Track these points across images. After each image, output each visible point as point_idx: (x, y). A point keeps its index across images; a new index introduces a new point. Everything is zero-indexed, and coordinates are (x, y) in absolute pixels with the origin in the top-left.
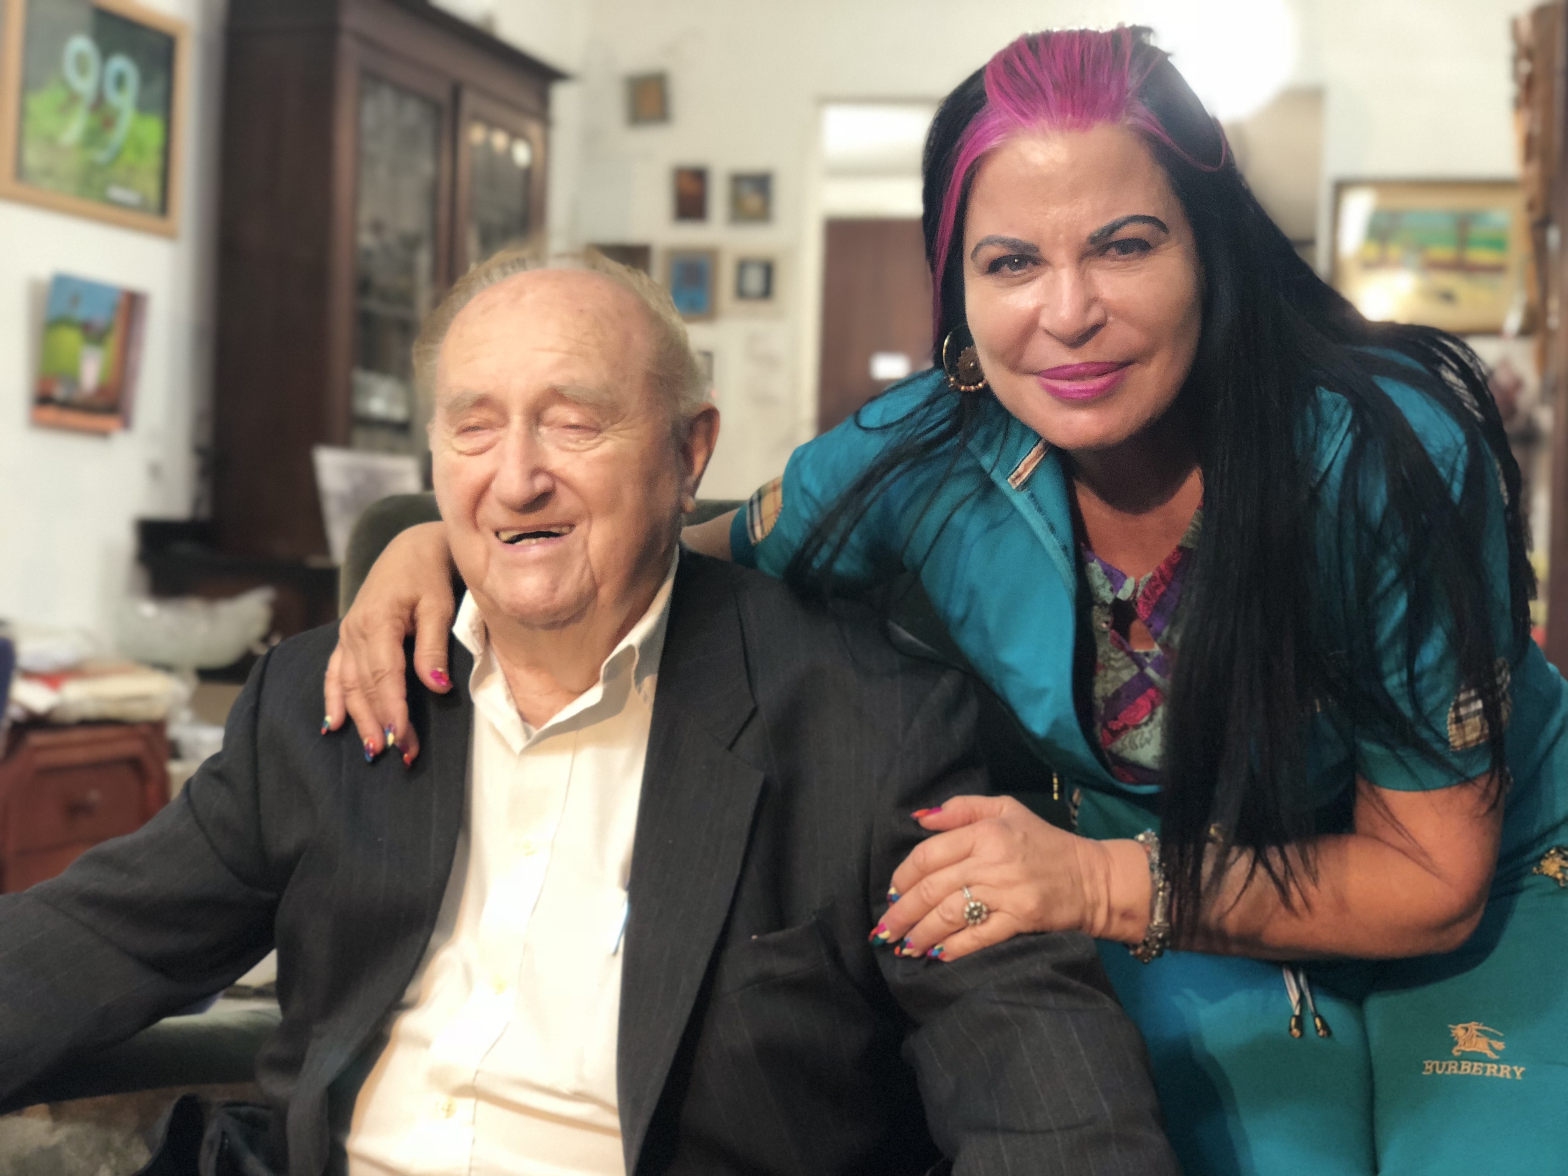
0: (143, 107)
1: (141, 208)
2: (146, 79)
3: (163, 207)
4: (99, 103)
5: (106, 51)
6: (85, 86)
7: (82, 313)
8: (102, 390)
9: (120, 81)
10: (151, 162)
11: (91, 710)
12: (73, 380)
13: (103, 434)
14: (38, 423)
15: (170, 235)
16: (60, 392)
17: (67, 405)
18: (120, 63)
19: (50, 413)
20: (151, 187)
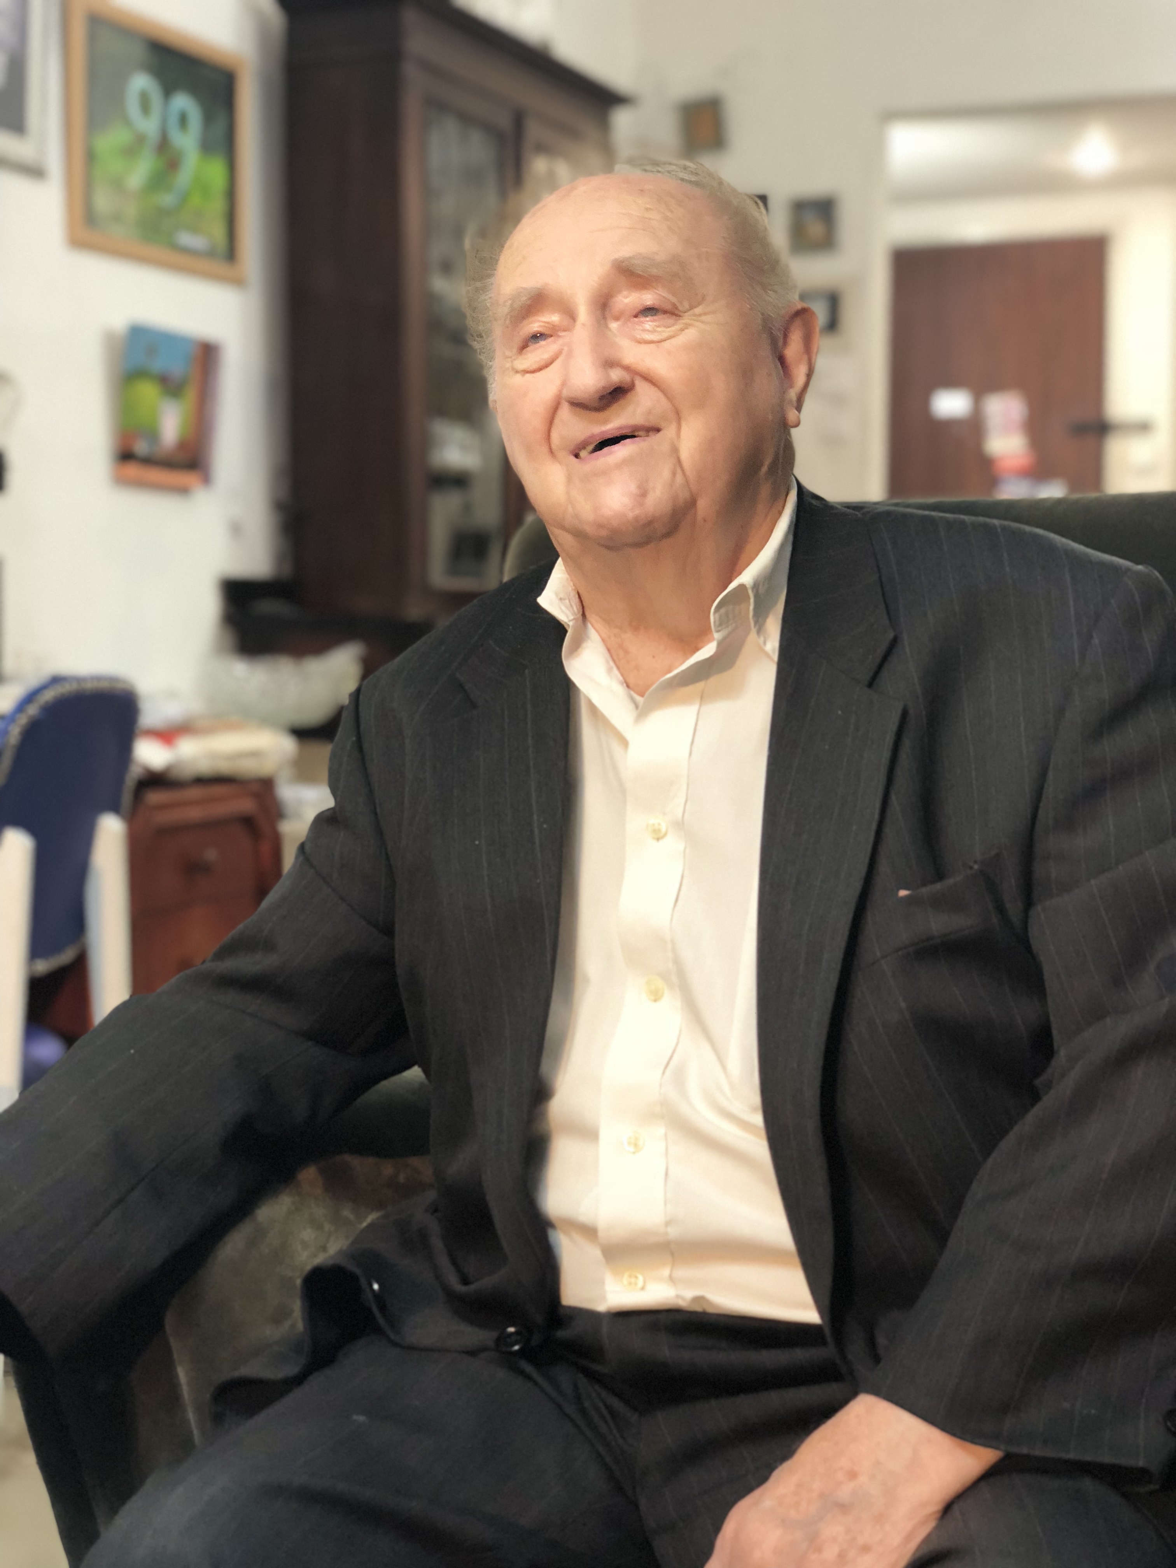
0: (207, 147)
1: (210, 254)
2: (208, 118)
3: (231, 253)
4: (164, 145)
5: (168, 90)
6: (150, 126)
7: (159, 364)
8: (183, 445)
9: (183, 120)
10: (217, 205)
11: (205, 766)
12: (153, 435)
13: (183, 491)
14: (121, 481)
15: (238, 282)
16: (141, 447)
17: (149, 461)
18: (183, 102)
19: (133, 470)
20: (218, 232)
